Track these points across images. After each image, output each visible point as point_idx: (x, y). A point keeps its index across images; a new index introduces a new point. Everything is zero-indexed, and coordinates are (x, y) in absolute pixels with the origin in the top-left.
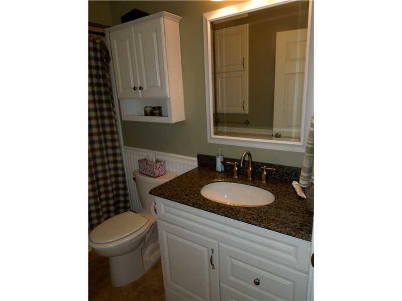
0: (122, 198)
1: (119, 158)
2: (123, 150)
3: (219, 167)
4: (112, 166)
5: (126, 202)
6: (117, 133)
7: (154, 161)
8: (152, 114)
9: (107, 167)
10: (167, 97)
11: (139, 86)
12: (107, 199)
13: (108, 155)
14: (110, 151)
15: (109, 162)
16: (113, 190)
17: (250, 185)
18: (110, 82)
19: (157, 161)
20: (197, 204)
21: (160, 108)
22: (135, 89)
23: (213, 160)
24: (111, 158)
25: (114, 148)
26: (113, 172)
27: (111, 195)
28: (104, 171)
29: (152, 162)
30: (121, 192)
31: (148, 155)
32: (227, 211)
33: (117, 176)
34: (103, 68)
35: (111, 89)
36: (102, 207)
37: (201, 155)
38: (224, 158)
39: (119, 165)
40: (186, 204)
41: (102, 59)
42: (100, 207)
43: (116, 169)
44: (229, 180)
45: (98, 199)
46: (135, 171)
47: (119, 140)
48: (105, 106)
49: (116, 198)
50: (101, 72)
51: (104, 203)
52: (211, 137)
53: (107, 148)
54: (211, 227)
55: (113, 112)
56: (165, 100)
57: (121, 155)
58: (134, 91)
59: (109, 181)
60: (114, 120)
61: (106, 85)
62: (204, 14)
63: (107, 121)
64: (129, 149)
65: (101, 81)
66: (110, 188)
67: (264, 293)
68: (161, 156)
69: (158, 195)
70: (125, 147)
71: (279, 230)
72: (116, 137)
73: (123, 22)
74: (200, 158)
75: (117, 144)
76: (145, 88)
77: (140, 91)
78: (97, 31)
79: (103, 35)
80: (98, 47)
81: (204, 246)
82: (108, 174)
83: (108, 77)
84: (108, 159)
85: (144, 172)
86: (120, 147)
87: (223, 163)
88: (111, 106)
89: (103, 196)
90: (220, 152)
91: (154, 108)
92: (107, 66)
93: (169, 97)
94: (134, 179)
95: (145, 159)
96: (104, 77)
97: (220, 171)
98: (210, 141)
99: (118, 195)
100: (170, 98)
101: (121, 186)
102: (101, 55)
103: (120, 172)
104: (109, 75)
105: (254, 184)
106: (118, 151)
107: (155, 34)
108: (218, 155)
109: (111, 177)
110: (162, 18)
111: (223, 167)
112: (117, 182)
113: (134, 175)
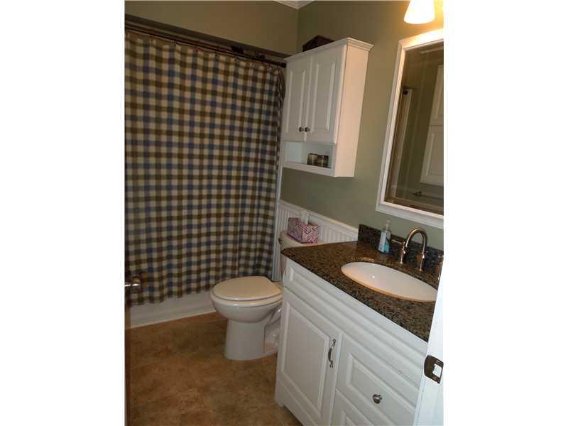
0: (264, 263)
1: (271, 213)
2: (278, 204)
3: (383, 246)
4: (261, 220)
5: (268, 268)
6: (276, 182)
7: (307, 223)
8: (316, 164)
9: (255, 220)
10: (333, 143)
11: (306, 126)
12: (247, 258)
13: (259, 206)
14: (263, 203)
15: (258, 215)
16: (256, 250)
17: (416, 277)
18: (281, 121)
19: (310, 223)
20: (328, 275)
21: (326, 158)
22: (300, 129)
23: (377, 234)
24: (262, 211)
25: (268, 199)
26: (260, 229)
27: (252, 255)
28: (251, 224)
29: (304, 223)
30: (265, 255)
31: (301, 215)
32: (359, 292)
33: (264, 234)
34: (275, 104)
35: (279, 129)
36: (239, 266)
37: (364, 226)
38: (392, 236)
39: (270, 222)
40: (315, 273)
41: (276, 94)
42: (237, 264)
43: (265, 225)
44: (389, 264)
45: (237, 254)
46: (284, 231)
47: (275, 191)
48: (268, 148)
49: (257, 261)
50: (272, 109)
51: (242, 262)
52: (380, 204)
53: (260, 197)
54: (338, 310)
55: (275, 157)
56: (332, 147)
57: (274, 209)
58: (299, 132)
59: (253, 238)
60: (275, 167)
61: (274, 124)
62: (400, 41)
63: (267, 167)
64: (284, 205)
65: (271, 119)
66: (253, 246)
67: (380, 414)
68: (317, 218)
69: (289, 256)
70: (282, 201)
71: (415, 331)
72: (273, 186)
73: (304, 51)
74: (363, 229)
75: (272, 195)
76: (312, 130)
77: (306, 133)
78: (278, 61)
79: (284, 65)
80: (275, 79)
81: (327, 334)
82: (254, 229)
83: (279, 114)
84: (258, 211)
85: (291, 234)
86: (275, 200)
87: (389, 241)
88: (276, 150)
89: (243, 253)
90: (387, 226)
91: (319, 157)
92: (281, 102)
93: (335, 142)
94: (280, 240)
95: (297, 219)
96: (275, 114)
97: (383, 251)
98: (379, 209)
99: (260, 258)
100: (336, 145)
101: (266, 247)
102: (276, 89)
103: (269, 231)
104: (281, 113)
105: (421, 277)
106: (271, 204)
107: (334, 66)
108: (384, 229)
109: (257, 233)
110: (345, 46)
111: (388, 247)
112: (263, 242)
113: (281, 235)
